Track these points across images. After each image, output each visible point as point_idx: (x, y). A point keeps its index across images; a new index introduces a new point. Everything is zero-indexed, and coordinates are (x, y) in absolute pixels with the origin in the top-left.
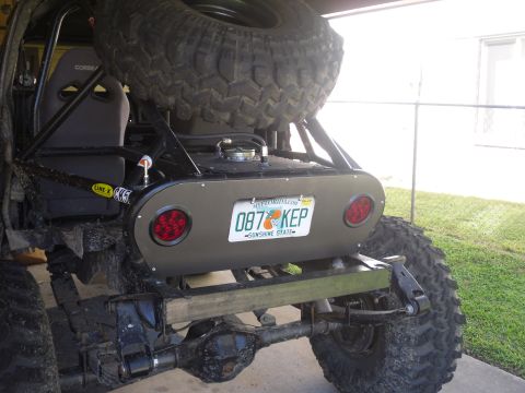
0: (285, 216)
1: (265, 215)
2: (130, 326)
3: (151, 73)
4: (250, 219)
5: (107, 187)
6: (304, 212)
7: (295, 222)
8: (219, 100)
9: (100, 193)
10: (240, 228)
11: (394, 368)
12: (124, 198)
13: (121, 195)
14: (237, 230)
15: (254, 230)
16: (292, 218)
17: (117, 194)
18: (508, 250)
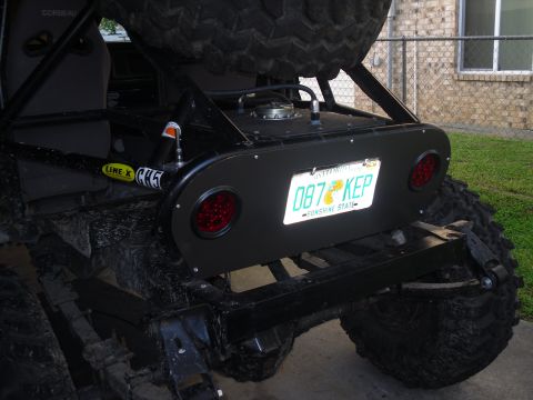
0: (348, 186)
1: (327, 187)
2: (181, 351)
3: (171, 12)
4: (310, 193)
5: (125, 168)
6: (368, 179)
7: (358, 192)
8: (263, 42)
9: (114, 175)
10: (298, 206)
11: (451, 343)
12: (153, 182)
13: (147, 179)
14: (295, 209)
15: (313, 207)
16: (356, 187)
17: (142, 177)
18: (512, 191)
